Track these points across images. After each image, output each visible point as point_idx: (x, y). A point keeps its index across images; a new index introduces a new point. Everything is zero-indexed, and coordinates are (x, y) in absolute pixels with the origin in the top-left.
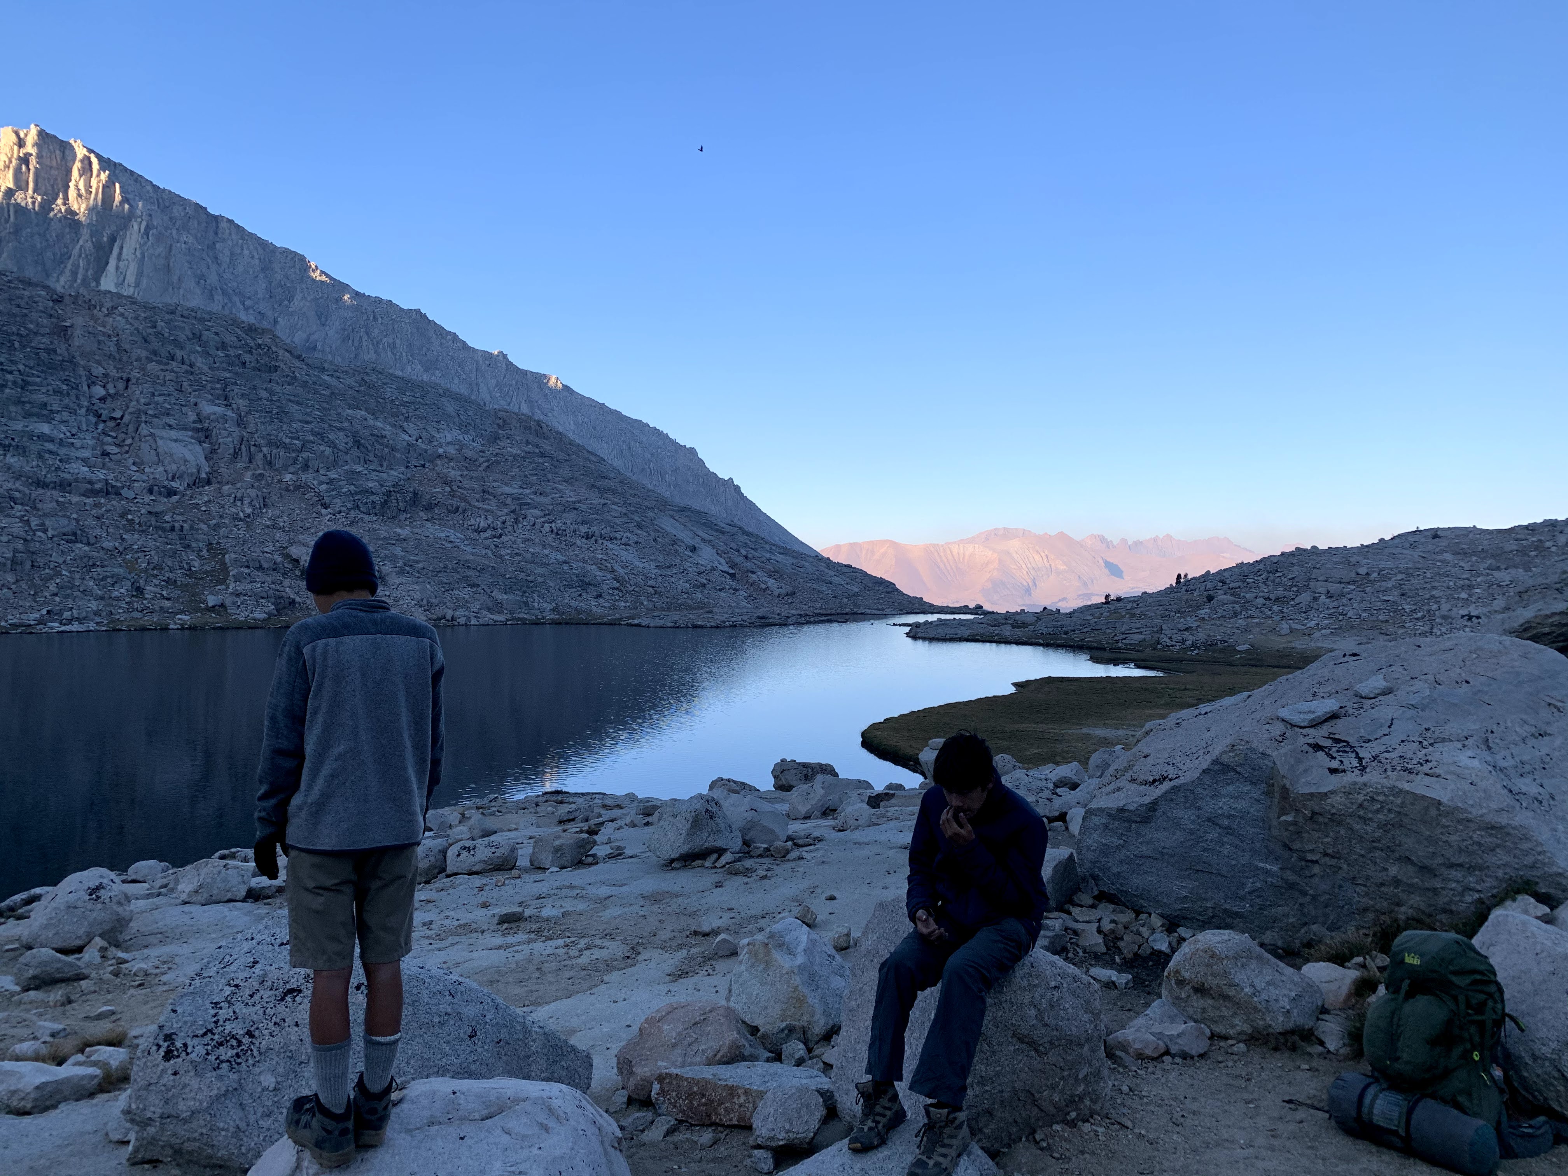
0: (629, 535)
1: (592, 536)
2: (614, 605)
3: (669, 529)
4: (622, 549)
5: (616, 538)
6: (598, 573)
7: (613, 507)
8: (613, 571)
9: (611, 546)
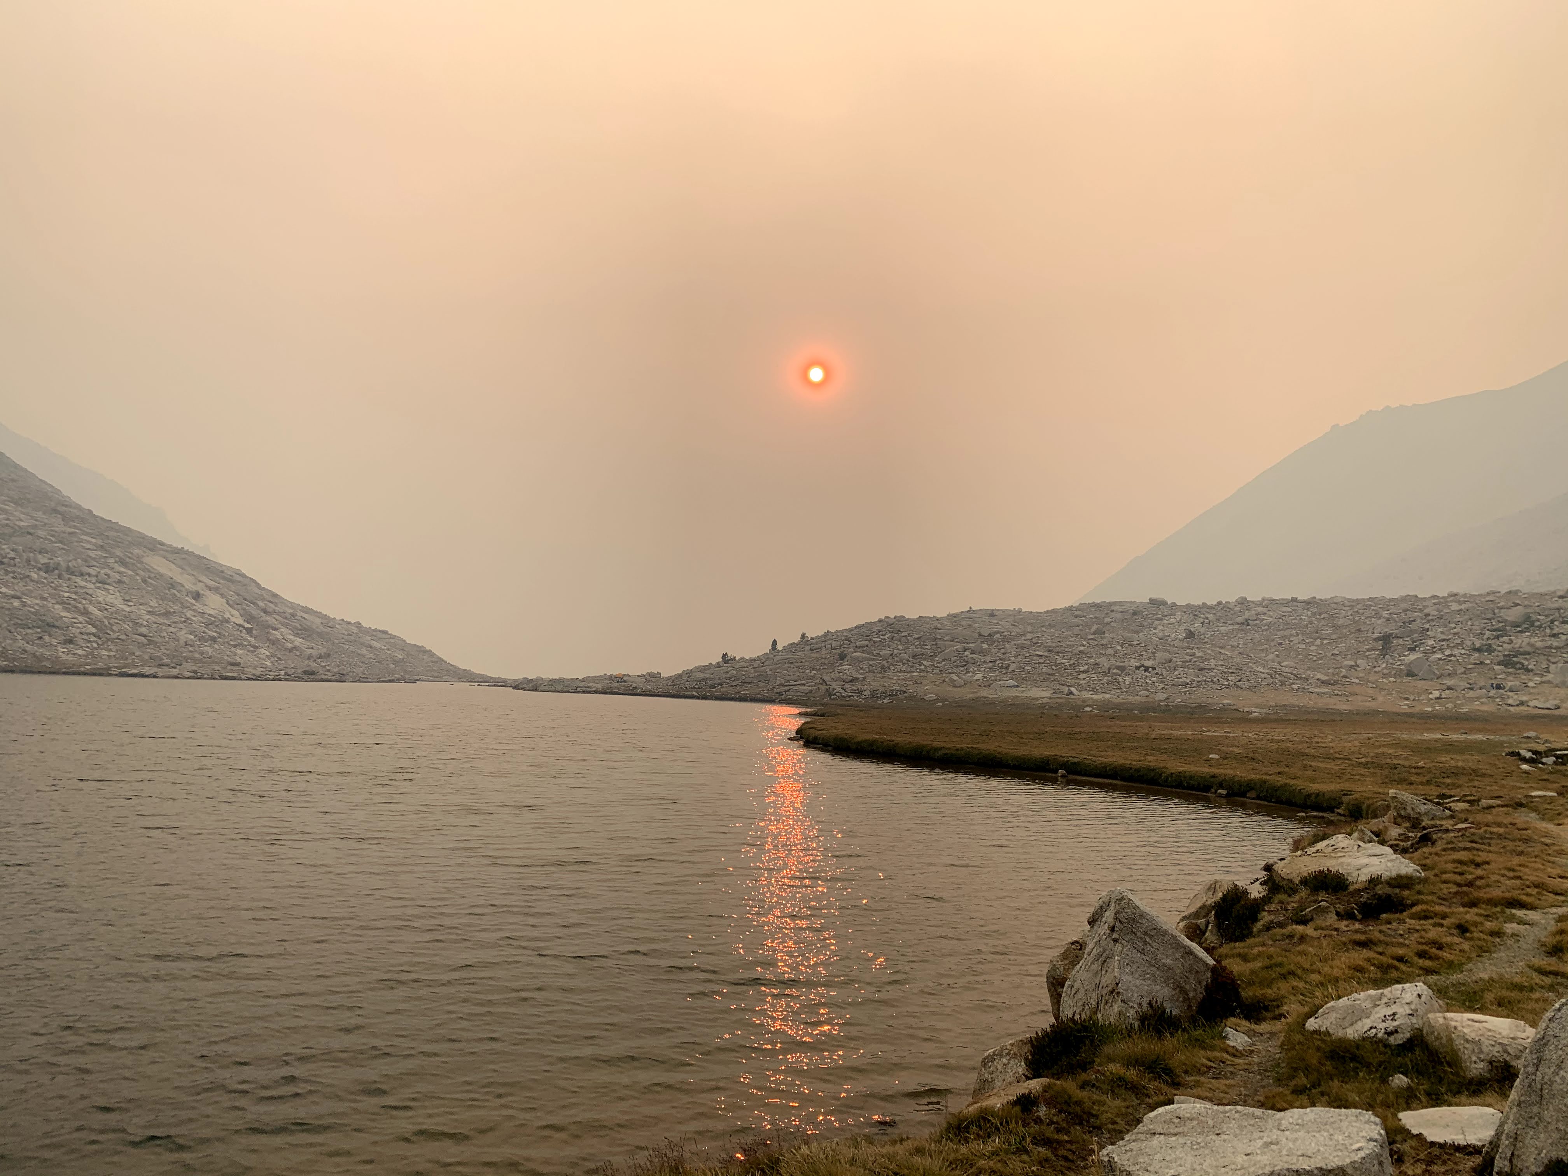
0: (109, 572)
1: (54, 569)
2: (92, 654)
3: (162, 570)
4: (99, 588)
5: (89, 575)
6: (64, 614)
7: (83, 537)
8: (85, 613)
9: (83, 583)
